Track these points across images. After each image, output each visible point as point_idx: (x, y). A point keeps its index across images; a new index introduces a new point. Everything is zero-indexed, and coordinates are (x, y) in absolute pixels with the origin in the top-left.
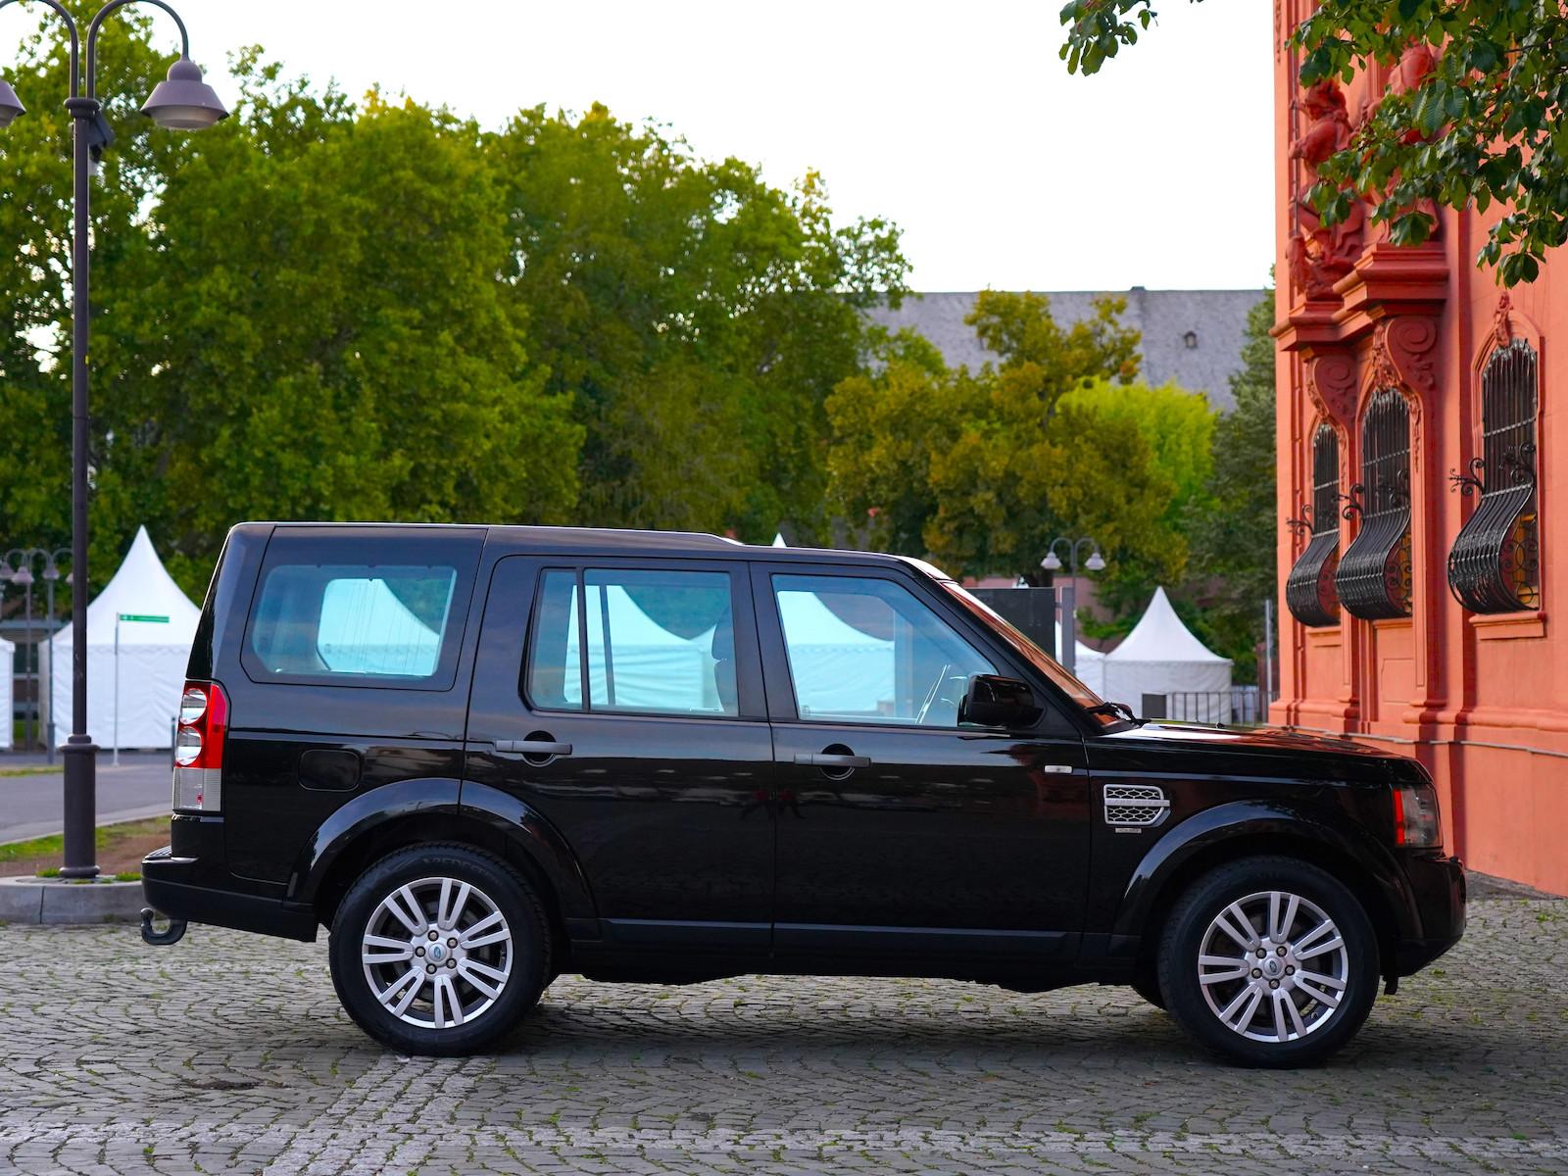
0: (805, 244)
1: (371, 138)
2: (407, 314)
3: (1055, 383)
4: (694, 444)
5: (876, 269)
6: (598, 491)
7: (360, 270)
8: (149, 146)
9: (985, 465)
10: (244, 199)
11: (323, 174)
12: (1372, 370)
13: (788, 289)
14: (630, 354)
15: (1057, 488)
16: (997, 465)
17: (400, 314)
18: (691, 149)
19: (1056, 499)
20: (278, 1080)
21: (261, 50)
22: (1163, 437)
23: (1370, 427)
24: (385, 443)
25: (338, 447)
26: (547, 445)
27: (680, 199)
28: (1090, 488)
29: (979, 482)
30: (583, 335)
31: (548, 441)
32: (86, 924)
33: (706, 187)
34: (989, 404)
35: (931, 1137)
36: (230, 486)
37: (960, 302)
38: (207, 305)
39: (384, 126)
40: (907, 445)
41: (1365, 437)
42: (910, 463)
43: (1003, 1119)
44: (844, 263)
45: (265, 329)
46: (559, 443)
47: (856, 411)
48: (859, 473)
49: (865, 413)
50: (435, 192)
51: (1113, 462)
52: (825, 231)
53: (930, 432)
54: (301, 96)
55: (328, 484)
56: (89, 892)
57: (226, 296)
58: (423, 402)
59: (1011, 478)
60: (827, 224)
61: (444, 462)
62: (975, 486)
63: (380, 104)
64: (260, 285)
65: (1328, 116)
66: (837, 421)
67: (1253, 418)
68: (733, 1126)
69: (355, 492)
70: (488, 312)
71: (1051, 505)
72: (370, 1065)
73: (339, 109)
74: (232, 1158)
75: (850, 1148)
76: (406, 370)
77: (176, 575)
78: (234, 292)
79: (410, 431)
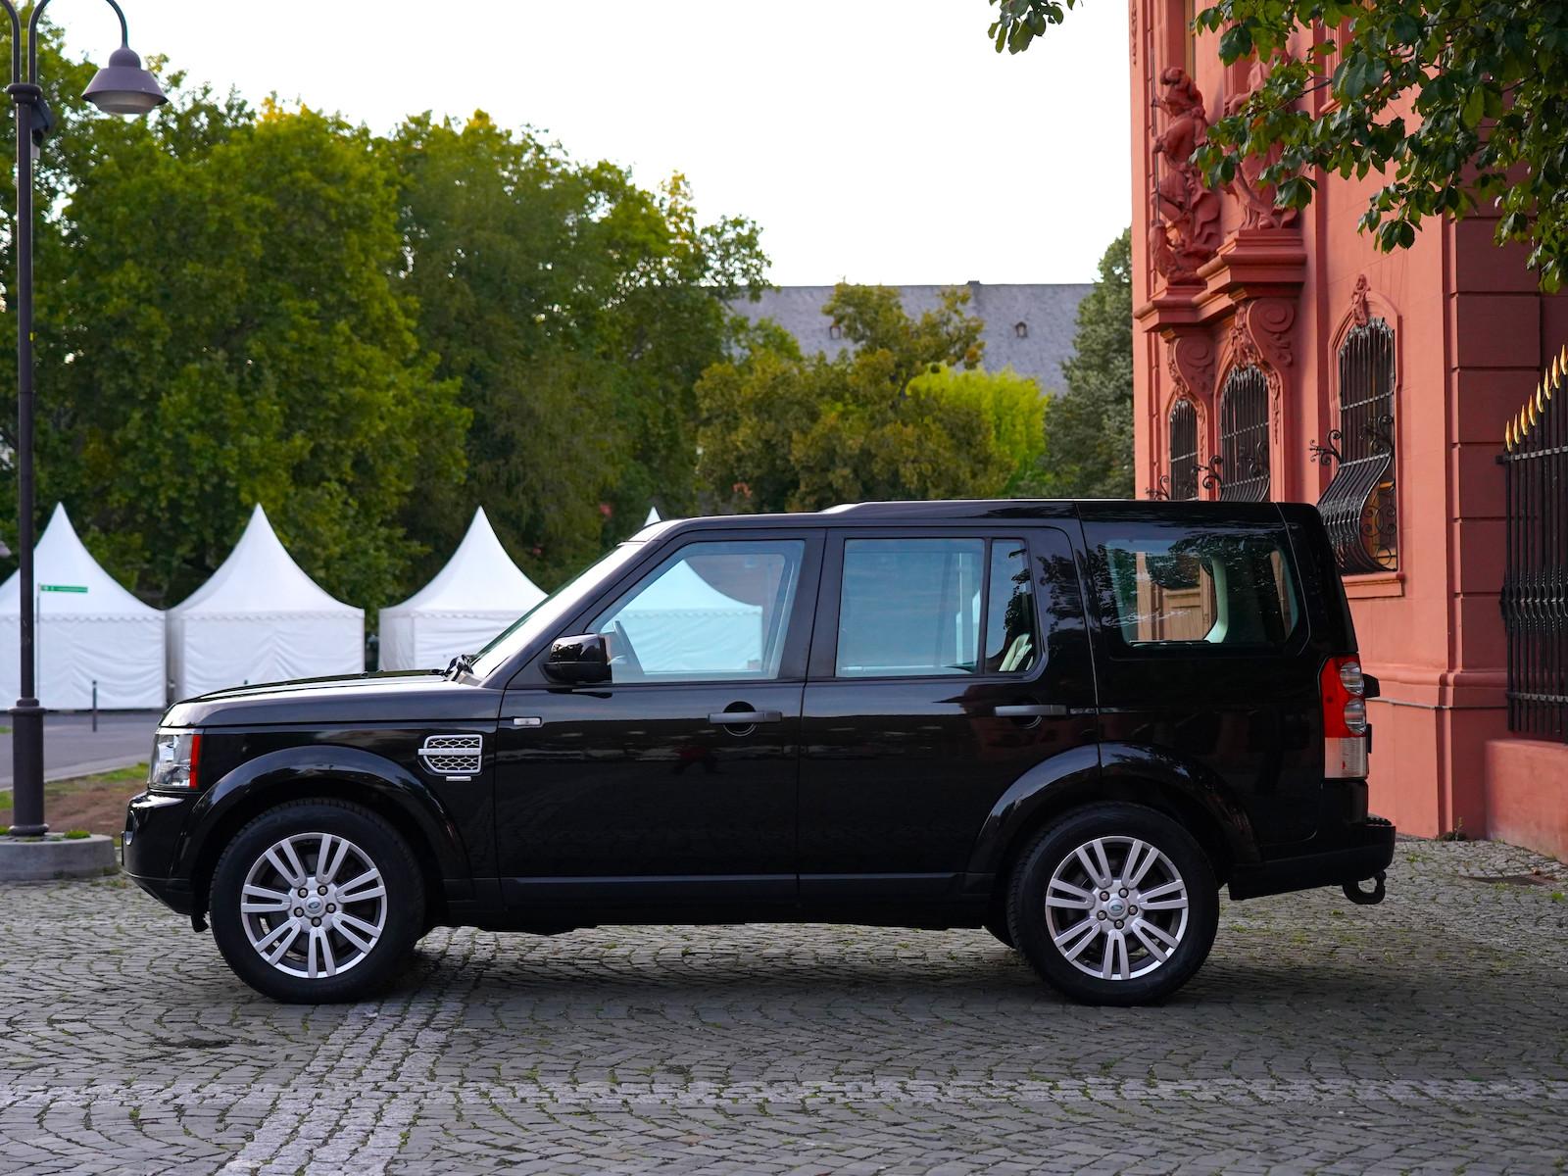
0: (672, 241)
1: (271, 142)
2: (306, 305)
3: (906, 367)
4: (573, 426)
5: (737, 264)
6: (485, 469)
7: (262, 264)
8: (61, 149)
9: (843, 444)
10: (152, 198)
11: (226, 175)
12: (1230, 348)
13: (657, 282)
14: (511, 342)
15: (909, 465)
16: (853, 443)
17: (299, 305)
18: (566, 153)
19: (908, 475)
20: (252, 1037)
21: (166, 60)
22: (999, 418)
23: (1228, 402)
24: (286, 425)
25: (243, 429)
26: (437, 427)
27: (558, 199)
28: (939, 465)
29: (837, 460)
30: (468, 325)
31: (437, 423)
32: (37, 881)
33: (581, 189)
34: (845, 388)
35: (908, 1087)
36: (142, 465)
37: (811, 296)
38: (118, 297)
39: (282, 130)
40: (770, 425)
41: (1224, 412)
42: (773, 442)
43: (972, 1067)
44: (709, 258)
45: (174, 320)
46: (448, 425)
47: (723, 395)
48: (725, 451)
49: (732, 395)
50: (332, 192)
51: (958, 440)
52: (689, 229)
53: (791, 414)
54: (204, 102)
55: (234, 463)
56: (40, 850)
57: (136, 288)
58: (322, 387)
59: (867, 455)
60: (691, 223)
61: (342, 443)
62: (833, 462)
63: (277, 111)
64: (168, 279)
65: (1187, 113)
66: (705, 404)
67: (1084, 401)
68: (711, 1078)
69: (259, 471)
70: (382, 303)
71: (903, 480)
72: (340, 1021)
73: (240, 115)
74: (220, 1121)
75: (832, 1100)
76: (306, 357)
77: (92, 548)
78: (144, 284)
79: (310, 414)
